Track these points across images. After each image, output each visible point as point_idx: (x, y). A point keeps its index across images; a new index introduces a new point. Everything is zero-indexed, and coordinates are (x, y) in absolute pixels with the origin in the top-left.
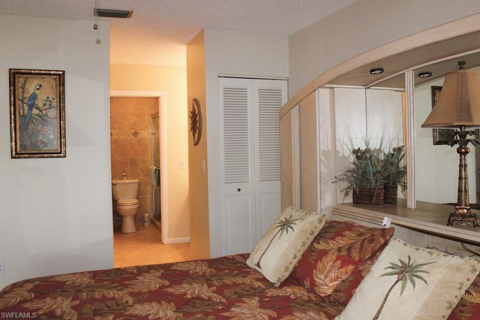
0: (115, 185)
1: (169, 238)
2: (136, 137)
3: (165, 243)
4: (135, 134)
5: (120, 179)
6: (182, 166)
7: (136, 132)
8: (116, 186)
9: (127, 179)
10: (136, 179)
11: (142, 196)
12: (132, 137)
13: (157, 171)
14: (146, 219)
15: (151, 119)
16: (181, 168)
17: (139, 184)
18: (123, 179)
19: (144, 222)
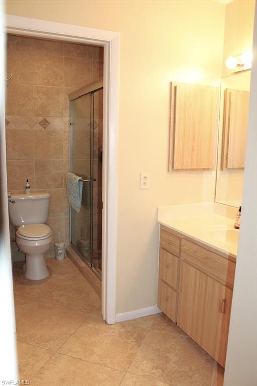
0: (13, 202)
1: (117, 312)
2: (45, 128)
3: (109, 322)
4: (45, 123)
5: (20, 193)
6: (145, 184)
7: (45, 120)
8: (15, 204)
9: (31, 193)
10: (45, 192)
11: (53, 216)
12: (38, 127)
13: (82, 183)
14: (61, 251)
15: (68, 101)
16: (143, 187)
17: (50, 199)
18: (25, 193)
19: (56, 254)
